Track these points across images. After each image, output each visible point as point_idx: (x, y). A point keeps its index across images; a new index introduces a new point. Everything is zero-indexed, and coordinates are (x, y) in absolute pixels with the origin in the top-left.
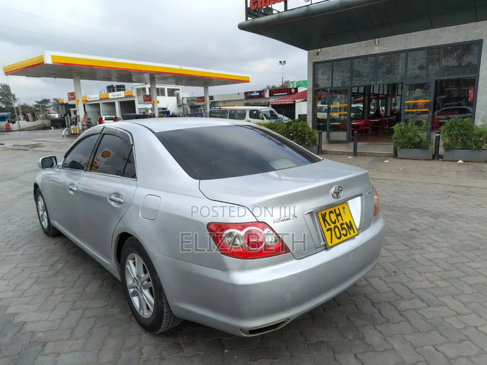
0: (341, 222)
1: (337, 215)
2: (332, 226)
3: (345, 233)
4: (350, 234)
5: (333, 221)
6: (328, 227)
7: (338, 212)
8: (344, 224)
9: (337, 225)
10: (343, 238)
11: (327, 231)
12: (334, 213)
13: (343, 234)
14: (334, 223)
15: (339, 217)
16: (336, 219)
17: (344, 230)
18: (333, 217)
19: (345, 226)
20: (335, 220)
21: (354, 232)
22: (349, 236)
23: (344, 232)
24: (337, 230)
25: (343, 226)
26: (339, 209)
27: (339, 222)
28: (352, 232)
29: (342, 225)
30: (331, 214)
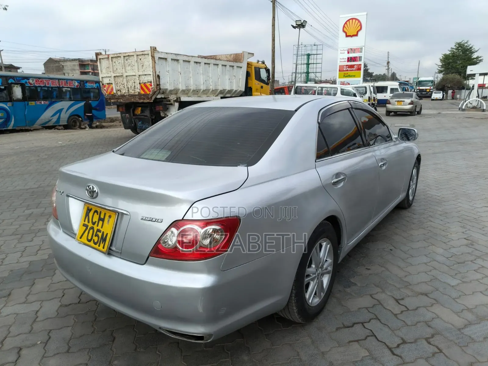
0: (99, 227)
1: (100, 219)
2: (90, 225)
3: (96, 241)
4: (99, 246)
5: (94, 221)
6: (86, 223)
7: (102, 217)
8: (100, 232)
9: (95, 228)
10: (92, 243)
11: (83, 226)
12: (99, 215)
13: (94, 240)
14: (94, 224)
15: (101, 223)
16: (97, 221)
17: (97, 237)
18: (96, 218)
19: (100, 234)
20: (95, 222)
21: (103, 248)
22: (97, 246)
23: (96, 239)
24: (91, 231)
25: (98, 233)
26: (105, 214)
27: (98, 226)
28: (102, 245)
29: (98, 231)
30: (96, 213)
